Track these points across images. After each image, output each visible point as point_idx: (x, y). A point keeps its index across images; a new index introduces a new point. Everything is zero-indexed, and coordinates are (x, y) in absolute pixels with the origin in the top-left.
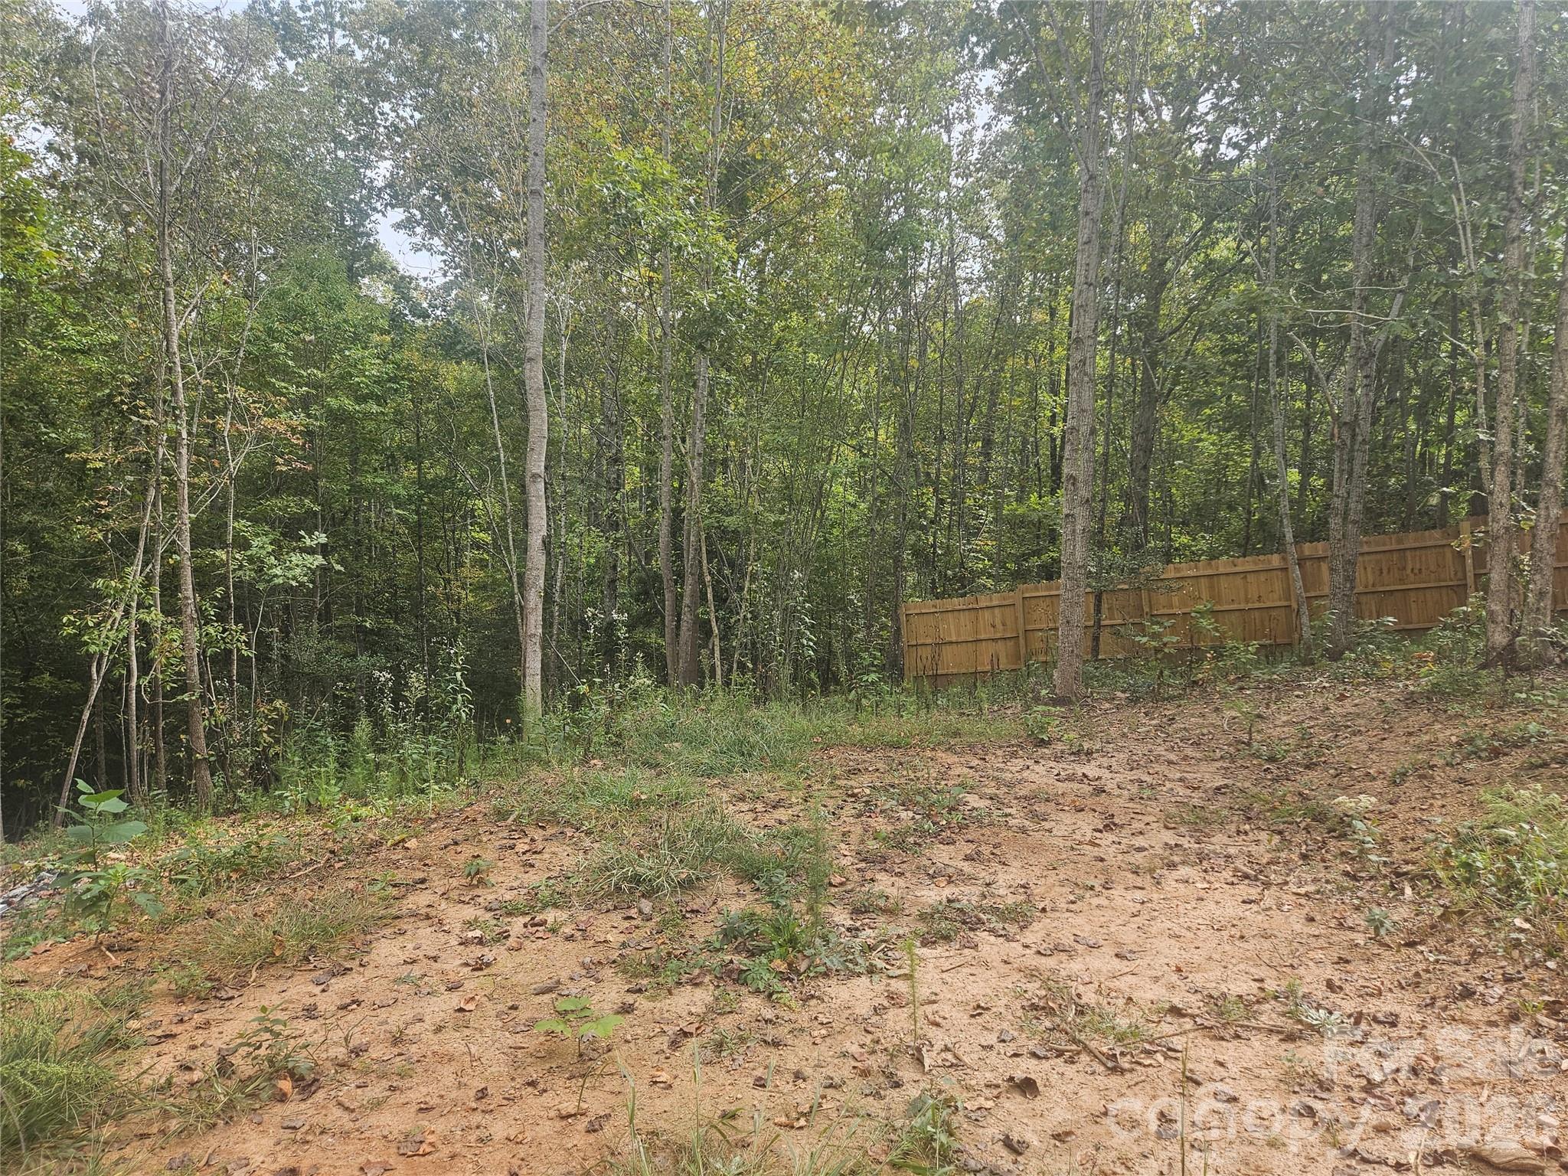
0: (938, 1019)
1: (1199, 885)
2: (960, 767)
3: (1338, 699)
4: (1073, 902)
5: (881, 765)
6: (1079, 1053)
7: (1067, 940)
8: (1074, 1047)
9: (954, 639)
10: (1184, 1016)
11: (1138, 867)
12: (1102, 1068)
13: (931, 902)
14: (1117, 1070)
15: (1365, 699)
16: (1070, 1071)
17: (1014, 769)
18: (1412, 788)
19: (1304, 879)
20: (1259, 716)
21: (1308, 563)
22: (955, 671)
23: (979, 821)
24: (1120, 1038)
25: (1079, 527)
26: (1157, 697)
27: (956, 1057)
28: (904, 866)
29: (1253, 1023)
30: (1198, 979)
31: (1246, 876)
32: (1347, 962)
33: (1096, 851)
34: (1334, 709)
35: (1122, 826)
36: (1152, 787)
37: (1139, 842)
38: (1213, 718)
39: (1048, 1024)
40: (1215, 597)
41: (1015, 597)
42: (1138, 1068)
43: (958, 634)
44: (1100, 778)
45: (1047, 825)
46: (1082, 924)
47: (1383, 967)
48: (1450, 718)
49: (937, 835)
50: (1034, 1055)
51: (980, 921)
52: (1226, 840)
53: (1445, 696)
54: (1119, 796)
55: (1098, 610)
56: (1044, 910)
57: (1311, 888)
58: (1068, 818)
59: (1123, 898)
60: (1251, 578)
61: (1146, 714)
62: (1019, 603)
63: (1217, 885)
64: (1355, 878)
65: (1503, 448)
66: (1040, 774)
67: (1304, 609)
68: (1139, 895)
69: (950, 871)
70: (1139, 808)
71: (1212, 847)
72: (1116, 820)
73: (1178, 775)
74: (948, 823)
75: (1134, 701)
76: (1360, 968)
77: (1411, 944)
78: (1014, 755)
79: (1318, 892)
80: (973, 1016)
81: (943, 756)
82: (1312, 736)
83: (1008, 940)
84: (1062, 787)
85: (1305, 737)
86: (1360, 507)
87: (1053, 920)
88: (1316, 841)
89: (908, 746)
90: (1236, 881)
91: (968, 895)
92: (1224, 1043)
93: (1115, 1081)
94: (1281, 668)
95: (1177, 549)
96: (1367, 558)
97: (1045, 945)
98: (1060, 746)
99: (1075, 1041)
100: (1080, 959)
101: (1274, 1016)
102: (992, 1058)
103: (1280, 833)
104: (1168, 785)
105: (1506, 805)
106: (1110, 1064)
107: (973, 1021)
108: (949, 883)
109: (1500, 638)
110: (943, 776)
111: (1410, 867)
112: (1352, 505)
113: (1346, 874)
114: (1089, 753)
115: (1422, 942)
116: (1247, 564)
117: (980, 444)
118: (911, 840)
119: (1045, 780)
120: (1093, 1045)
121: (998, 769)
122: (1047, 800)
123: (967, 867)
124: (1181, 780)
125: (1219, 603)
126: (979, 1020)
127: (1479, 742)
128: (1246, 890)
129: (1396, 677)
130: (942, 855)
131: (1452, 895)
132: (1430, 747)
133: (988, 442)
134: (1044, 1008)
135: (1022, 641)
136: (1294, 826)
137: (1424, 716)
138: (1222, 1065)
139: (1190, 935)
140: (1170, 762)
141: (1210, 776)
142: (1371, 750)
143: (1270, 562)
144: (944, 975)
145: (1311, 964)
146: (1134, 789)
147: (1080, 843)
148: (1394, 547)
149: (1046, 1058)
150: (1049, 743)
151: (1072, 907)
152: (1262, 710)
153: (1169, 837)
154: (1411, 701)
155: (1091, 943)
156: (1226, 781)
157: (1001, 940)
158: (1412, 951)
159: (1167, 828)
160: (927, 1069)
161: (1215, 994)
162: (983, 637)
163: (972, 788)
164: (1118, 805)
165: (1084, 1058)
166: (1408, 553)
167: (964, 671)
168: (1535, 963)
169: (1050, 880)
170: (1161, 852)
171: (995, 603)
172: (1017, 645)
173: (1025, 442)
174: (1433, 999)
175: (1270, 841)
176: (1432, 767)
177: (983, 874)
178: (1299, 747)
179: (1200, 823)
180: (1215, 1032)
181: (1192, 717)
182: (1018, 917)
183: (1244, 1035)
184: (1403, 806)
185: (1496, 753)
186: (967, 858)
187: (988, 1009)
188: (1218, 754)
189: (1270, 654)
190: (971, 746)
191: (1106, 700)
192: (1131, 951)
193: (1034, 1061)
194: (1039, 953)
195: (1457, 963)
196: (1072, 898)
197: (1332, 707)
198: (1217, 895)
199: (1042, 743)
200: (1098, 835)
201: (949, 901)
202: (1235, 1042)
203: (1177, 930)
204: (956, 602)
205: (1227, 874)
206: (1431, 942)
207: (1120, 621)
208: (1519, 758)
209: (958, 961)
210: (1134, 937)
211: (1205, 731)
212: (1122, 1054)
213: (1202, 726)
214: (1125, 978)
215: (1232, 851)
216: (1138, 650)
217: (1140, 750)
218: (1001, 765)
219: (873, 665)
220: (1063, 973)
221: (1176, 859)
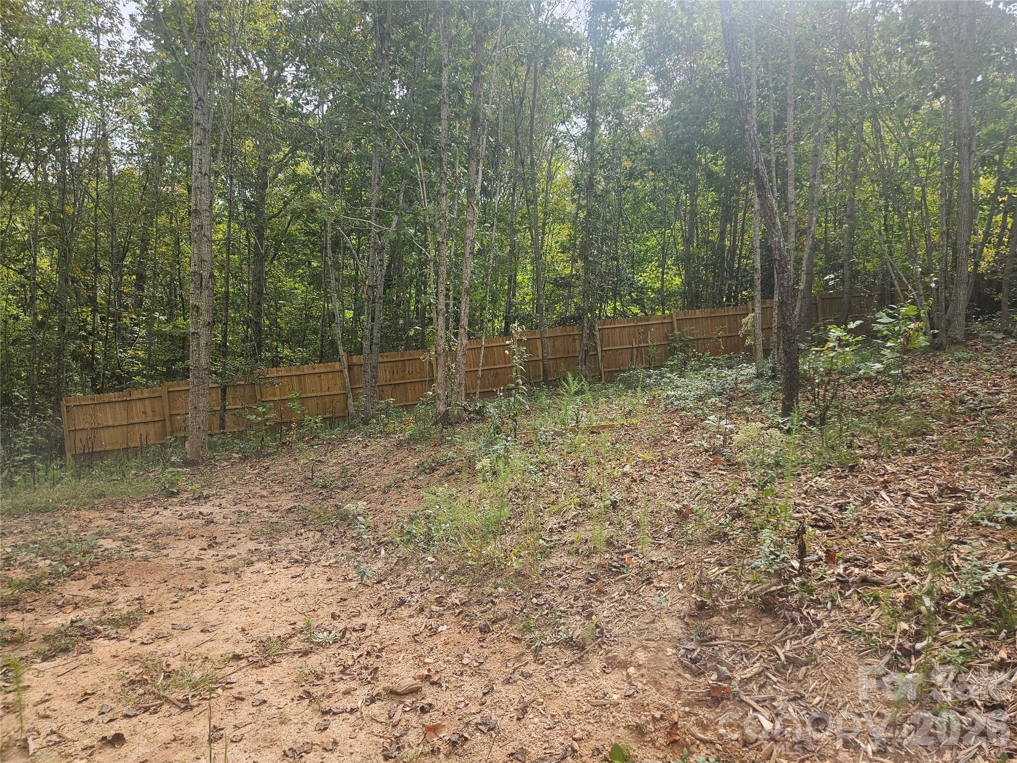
0: (48, 713)
1: (266, 573)
2: (99, 520)
3: (364, 447)
4: (176, 602)
5: (27, 528)
6: (161, 705)
7: (166, 629)
8: (159, 702)
9: (110, 424)
10: (242, 659)
11: (227, 569)
12: (178, 710)
13: (56, 626)
14: (188, 708)
15: (378, 446)
16: (153, 719)
17: (146, 516)
18: (393, 494)
19: (331, 556)
20: (319, 461)
21: (356, 368)
22: (109, 448)
23: (109, 559)
24: (194, 686)
25: (203, 342)
26: (260, 455)
27: (60, 736)
28: (36, 603)
29: (285, 651)
30: (255, 633)
31: (297, 561)
32: (345, 600)
33: (200, 564)
34: (361, 453)
35: (221, 544)
36: (247, 514)
37: (232, 551)
38: (293, 465)
39: (141, 691)
40: (302, 389)
41: (162, 391)
42: (204, 702)
43: (115, 420)
44: (211, 513)
45: (165, 552)
46: (180, 617)
47: (363, 598)
48: (416, 453)
49: (69, 575)
50: (127, 716)
51: (98, 632)
52: (288, 540)
53: (416, 441)
54: (223, 524)
55: (224, 399)
56: (152, 612)
57: (332, 561)
58: (182, 545)
59: (213, 592)
60: (323, 377)
61: (251, 467)
62: (165, 396)
63: (277, 570)
64: (357, 550)
65: (442, 307)
66: (167, 517)
67: (350, 395)
68: (225, 587)
69: (77, 600)
70: (234, 529)
71: (278, 547)
72: (218, 540)
73: (266, 504)
74: (82, 564)
75: (244, 459)
76: (352, 602)
77: (379, 582)
78: (149, 505)
79: (336, 562)
80: (80, 702)
81: (86, 514)
82: (348, 470)
83: (119, 640)
84: (181, 523)
85: (344, 471)
86: (379, 335)
87: (158, 618)
88: (340, 532)
89: (56, 509)
90: (289, 565)
91: (88, 615)
92: (264, 669)
93: (187, 715)
94: (337, 430)
95: (281, 358)
96: (386, 365)
97: (148, 637)
98: (185, 496)
99: (159, 698)
100: (174, 640)
101: (298, 643)
102: (92, 727)
103: (321, 531)
104: (258, 511)
105: (433, 497)
106: (183, 706)
107: (80, 705)
108: (75, 608)
109: (442, 408)
110: (83, 528)
111: (386, 539)
112: (375, 334)
113: (353, 549)
114: (208, 497)
115: (385, 579)
116: (320, 368)
117: (134, 277)
118: (46, 582)
119: (170, 520)
120: (172, 697)
121: (133, 517)
122: (169, 534)
123: (93, 594)
124: (267, 507)
125: (305, 393)
126: (85, 704)
127: (426, 465)
128: (296, 570)
129: (395, 433)
130: (72, 589)
131: (403, 551)
132: (404, 470)
133: (141, 277)
134: (139, 681)
135: (168, 423)
136: (330, 526)
137: (405, 453)
138: (260, 683)
139: (254, 606)
140: (262, 496)
141: (286, 502)
142: (377, 475)
143: (334, 367)
144: (59, 679)
145: (325, 606)
146: (234, 518)
147: (189, 560)
148: (400, 359)
149: (136, 715)
150: (178, 493)
151: (175, 605)
152: (322, 458)
153: (252, 545)
154: (400, 445)
155: (184, 627)
156: (295, 504)
157: (114, 641)
158: (379, 585)
159: (251, 539)
160: (31, 752)
161: (264, 639)
162: (135, 421)
163: (107, 534)
164: (219, 531)
165: (166, 707)
166: (407, 363)
167: (118, 447)
168: (435, 579)
169: (160, 590)
170: (245, 556)
171: (146, 395)
172: (164, 426)
173: (172, 280)
174: (386, 610)
175: (313, 537)
176: (403, 481)
177: (107, 596)
178: (340, 477)
179: (273, 532)
180: (260, 663)
181: (280, 466)
182: (130, 622)
183: (278, 660)
184: (387, 504)
185: (433, 470)
186: (95, 587)
187: (93, 694)
188: (293, 487)
189: (331, 422)
190: (113, 504)
191: (225, 460)
192: (212, 626)
193: (126, 721)
194: (143, 643)
195: (400, 588)
196: (175, 599)
197: (360, 452)
198: (277, 577)
199: (173, 495)
200: (203, 552)
201: (72, 622)
202: (272, 666)
203: (247, 604)
204: (112, 396)
205: (285, 563)
206: (390, 578)
207: (240, 406)
208: (443, 470)
209: (74, 665)
210: (217, 616)
211: (287, 474)
212: (193, 696)
213: (285, 471)
214: (205, 645)
215: (291, 547)
216: (250, 425)
217: (243, 491)
218: (135, 514)
219: (25, 448)
220: (160, 653)
221: (254, 558)
